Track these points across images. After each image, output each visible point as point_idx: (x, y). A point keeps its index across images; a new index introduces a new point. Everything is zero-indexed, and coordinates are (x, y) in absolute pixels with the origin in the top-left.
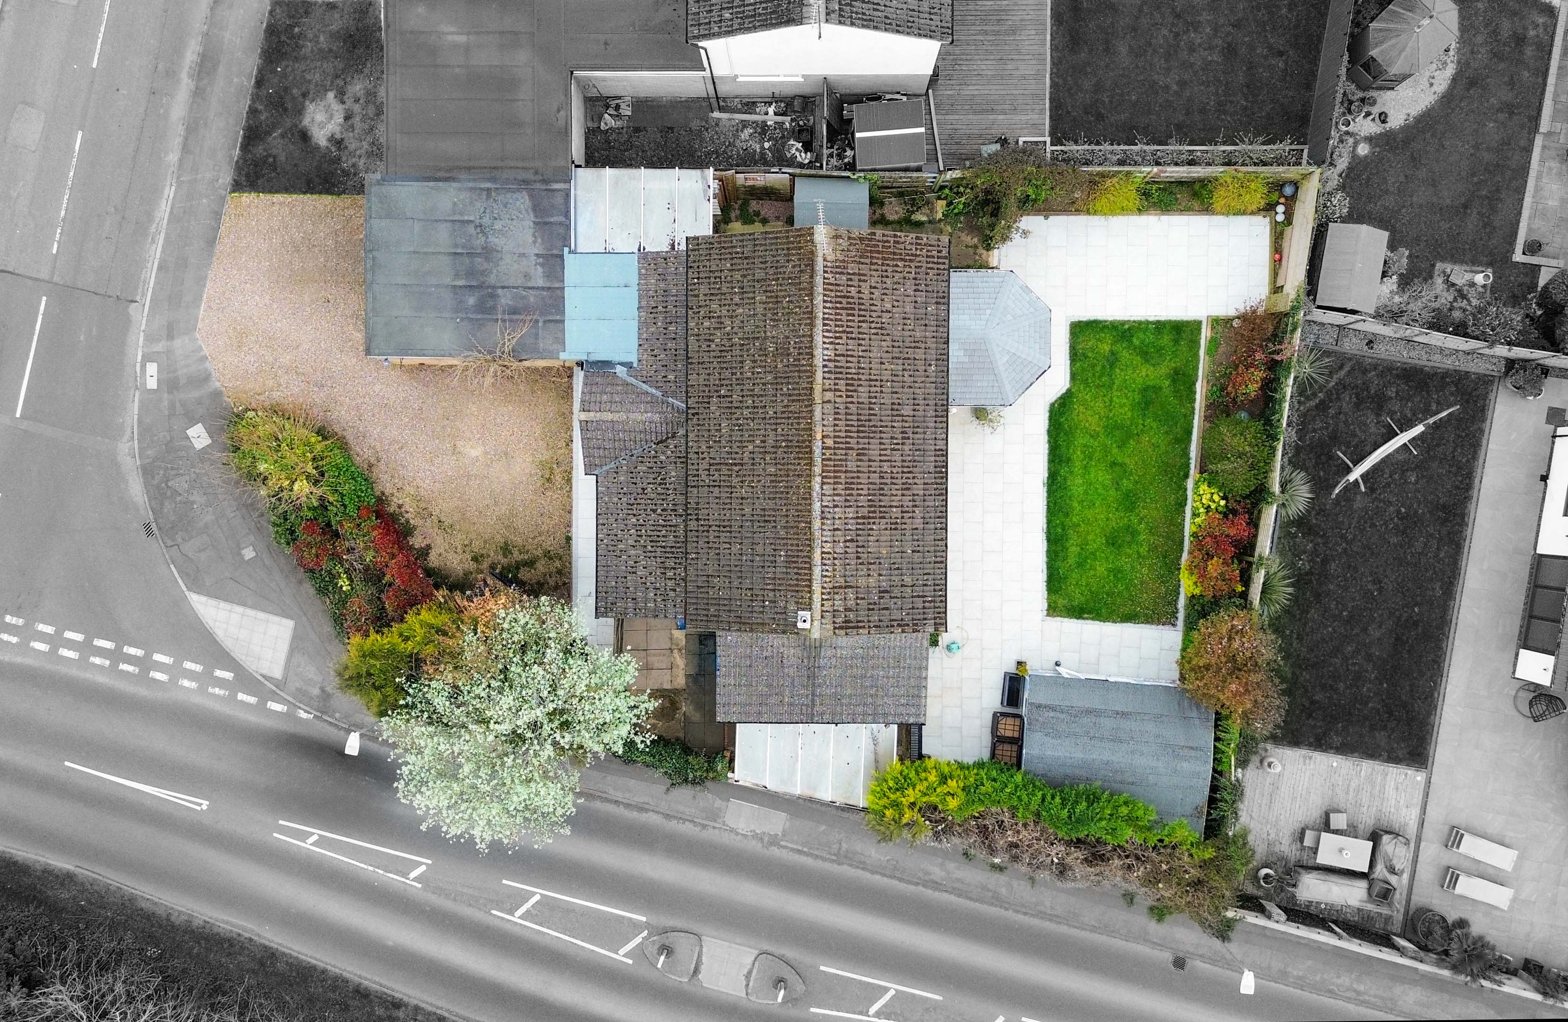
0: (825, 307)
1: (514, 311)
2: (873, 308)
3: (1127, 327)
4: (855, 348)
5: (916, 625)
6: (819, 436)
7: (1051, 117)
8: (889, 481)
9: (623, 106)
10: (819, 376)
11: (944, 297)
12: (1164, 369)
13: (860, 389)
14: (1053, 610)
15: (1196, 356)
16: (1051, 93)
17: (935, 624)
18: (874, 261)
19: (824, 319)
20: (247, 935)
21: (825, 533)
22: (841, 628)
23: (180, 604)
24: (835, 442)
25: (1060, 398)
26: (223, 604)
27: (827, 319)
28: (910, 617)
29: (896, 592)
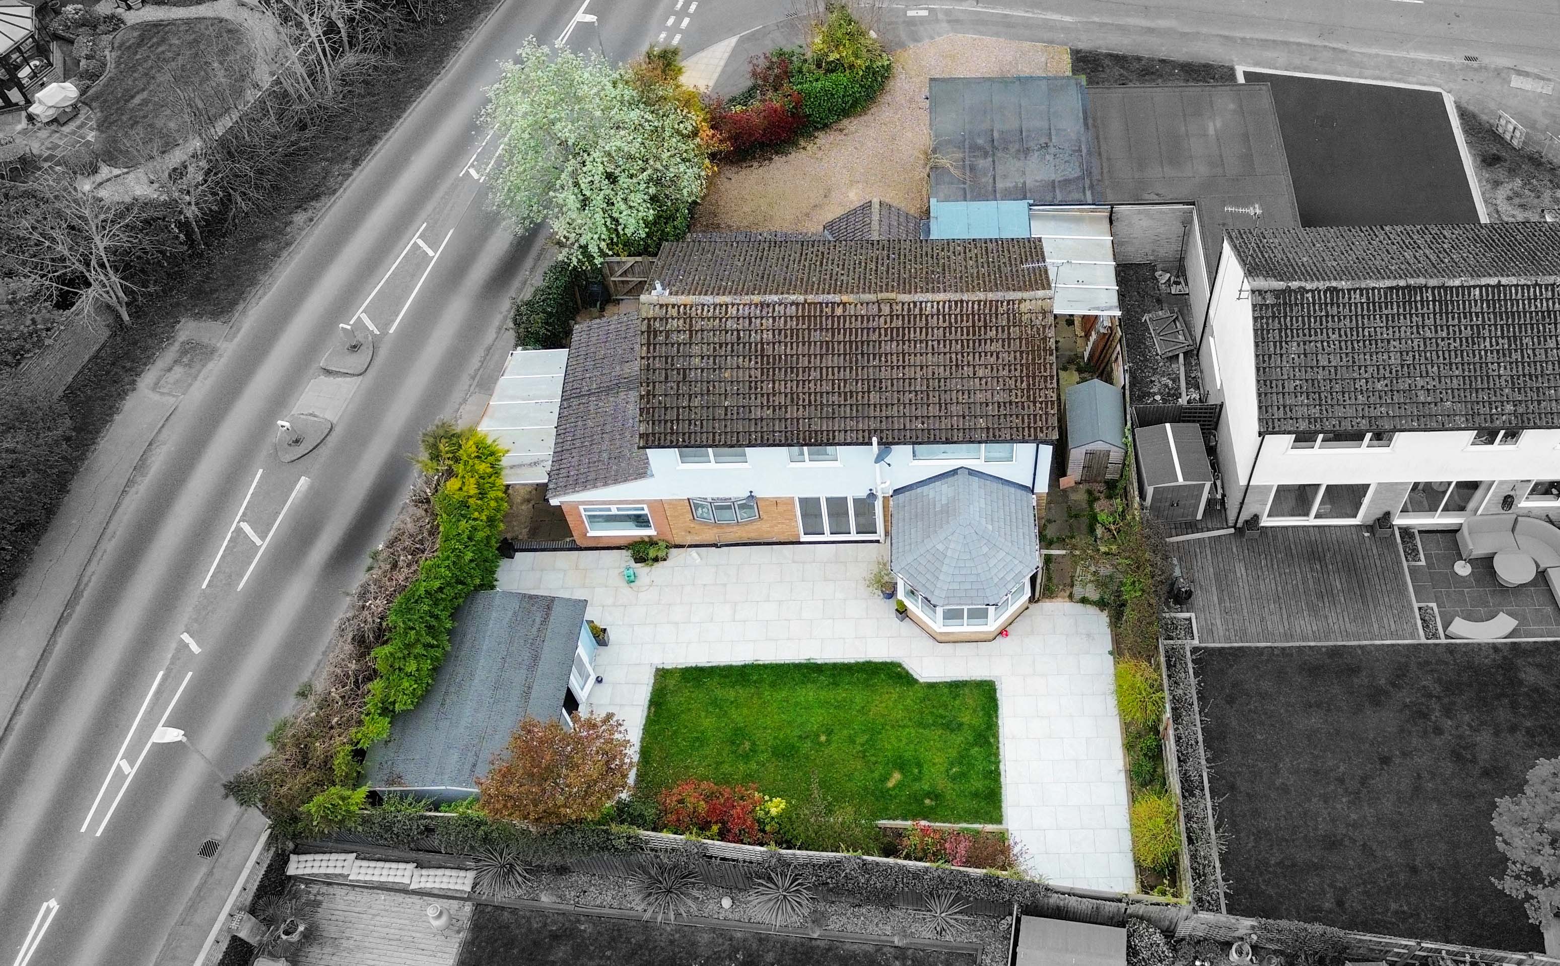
0: (973, 303)
1: (972, 168)
2: (977, 355)
3: (992, 740)
4: (935, 337)
5: (648, 413)
6: (845, 298)
7: (1223, 648)
8: (800, 377)
9: (1179, 287)
10: (906, 298)
11: (994, 436)
12: (942, 783)
13: (895, 343)
14: (662, 674)
15: (959, 819)
16: (1249, 648)
17: (648, 435)
18: (1024, 356)
19: (962, 301)
20: (443, 72)
21: (747, 308)
22: (649, 326)
23: (731, 32)
24: (839, 317)
25: (907, 672)
26: (727, 55)
27: (962, 306)
28: (657, 405)
29: (684, 388)
